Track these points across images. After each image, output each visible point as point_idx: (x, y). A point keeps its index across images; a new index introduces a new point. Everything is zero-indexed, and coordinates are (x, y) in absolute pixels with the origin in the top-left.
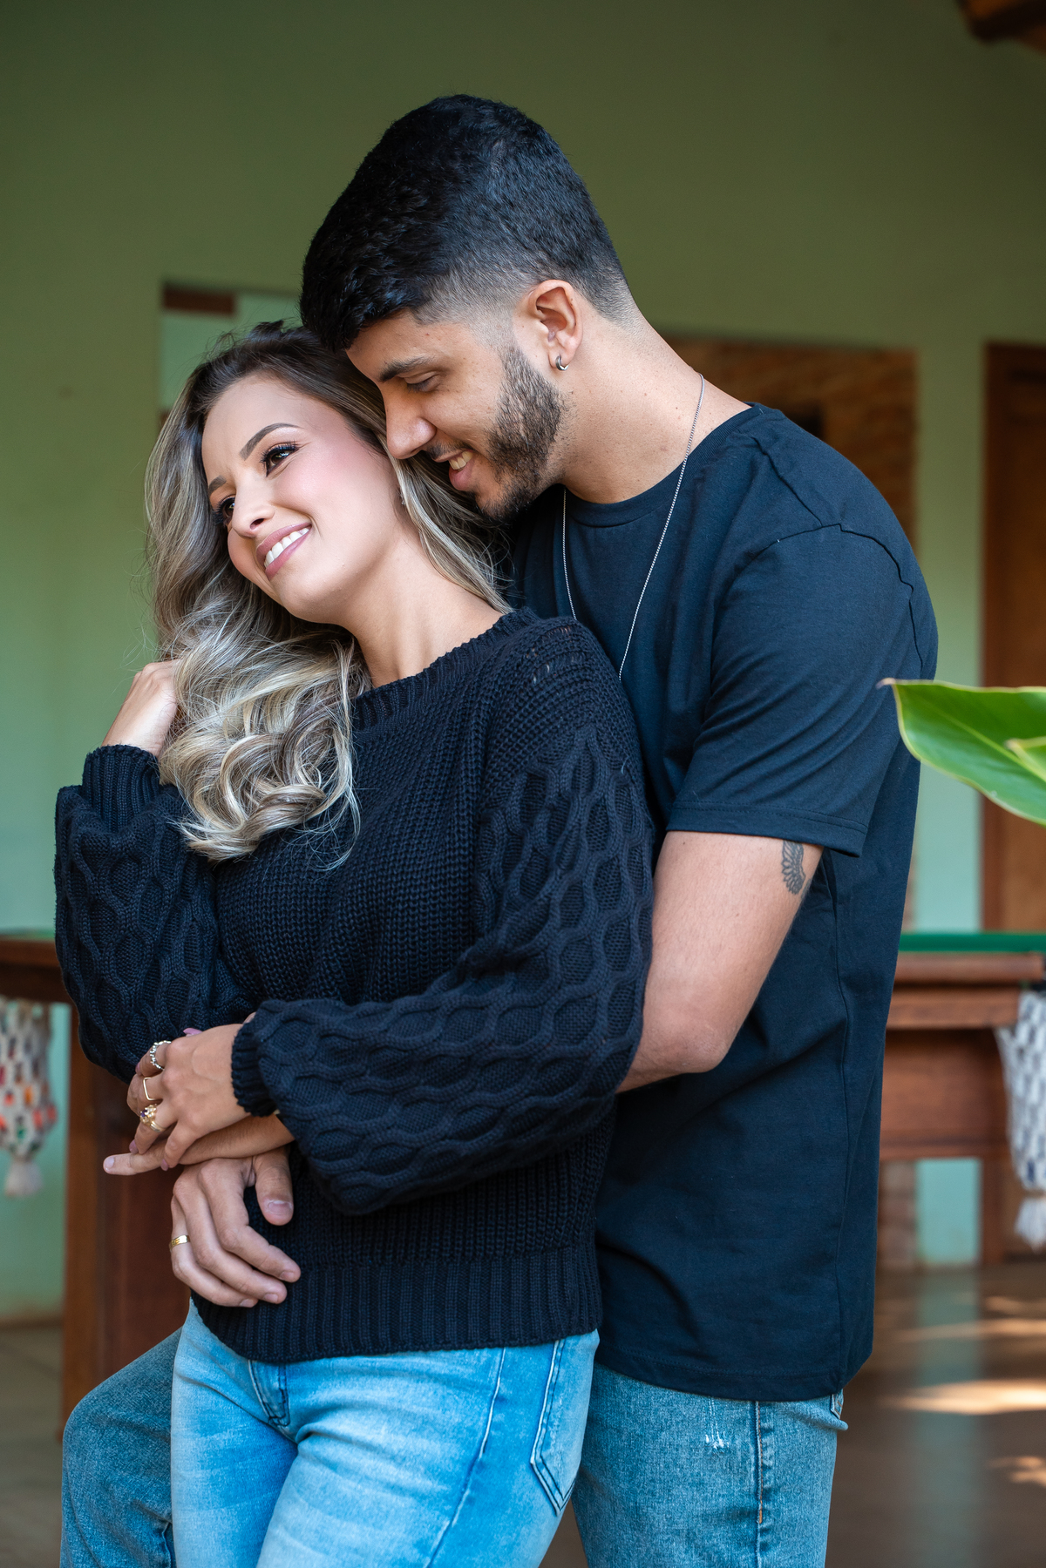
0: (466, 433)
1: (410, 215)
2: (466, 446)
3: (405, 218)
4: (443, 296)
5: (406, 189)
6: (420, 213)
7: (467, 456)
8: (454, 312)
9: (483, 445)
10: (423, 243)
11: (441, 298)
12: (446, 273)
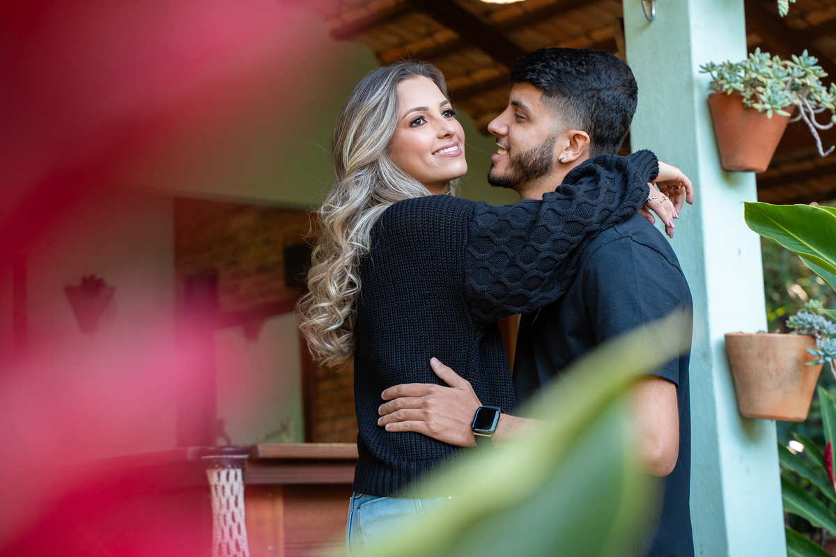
0: (514, 144)
1: (576, 70)
2: (508, 150)
3: (573, 69)
4: (555, 100)
5: (584, 63)
6: (579, 72)
7: (505, 152)
8: (552, 108)
9: (514, 153)
10: (569, 80)
11: (554, 100)
12: (565, 95)
